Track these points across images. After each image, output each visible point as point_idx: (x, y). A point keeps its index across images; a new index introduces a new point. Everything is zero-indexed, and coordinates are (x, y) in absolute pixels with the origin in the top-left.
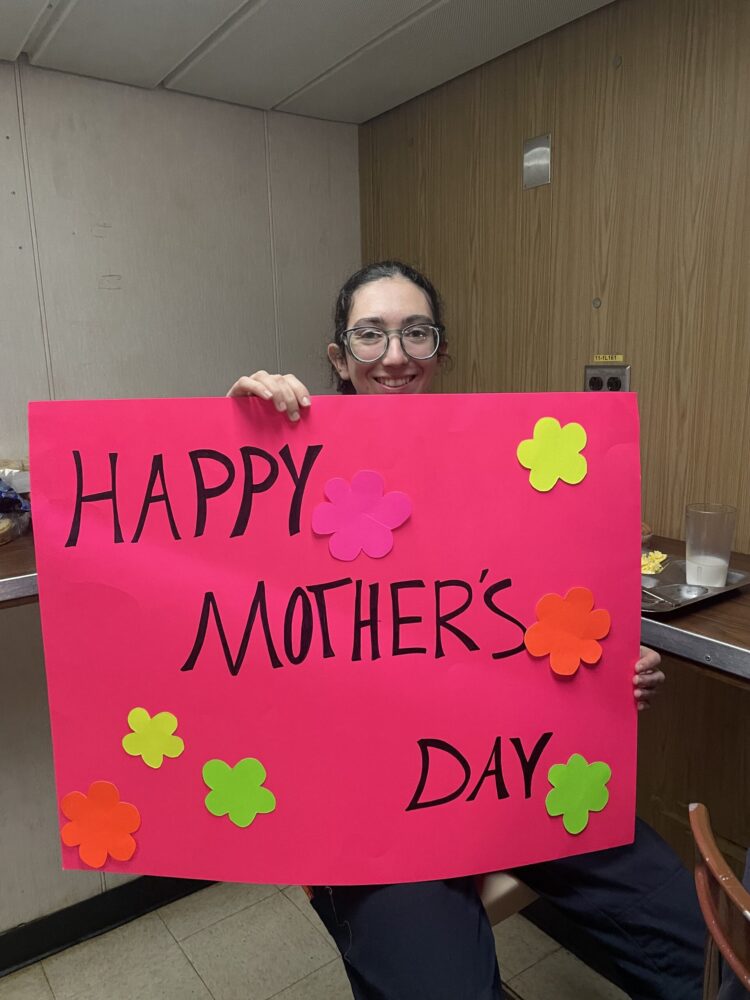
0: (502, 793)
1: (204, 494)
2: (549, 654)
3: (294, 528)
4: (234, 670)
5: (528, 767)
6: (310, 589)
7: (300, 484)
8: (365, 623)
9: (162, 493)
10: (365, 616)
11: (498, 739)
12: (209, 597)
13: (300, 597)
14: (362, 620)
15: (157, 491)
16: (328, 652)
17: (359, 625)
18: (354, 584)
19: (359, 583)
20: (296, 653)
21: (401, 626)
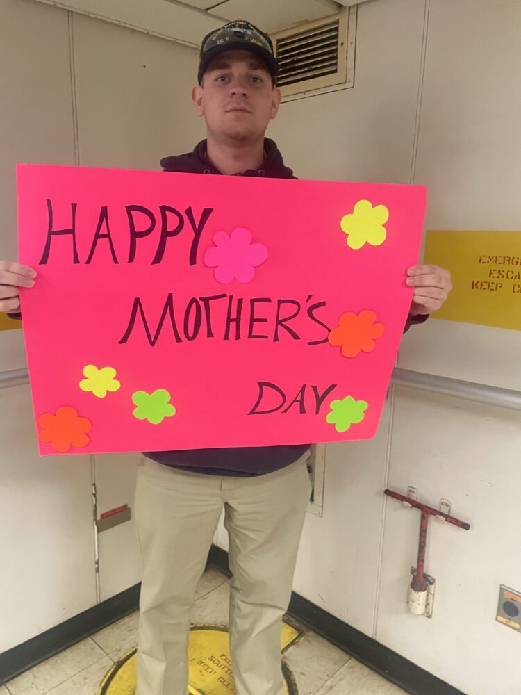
0: (303, 411)
1: (135, 235)
2: (342, 345)
3: (193, 260)
4: (152, 344)
6: (200, 299)
7: (198, 233)
8: (233, 320)
9: (106, 232)
10: (233, 316)
11: (305, 385)
12: (137, 301)
13: (194, 303)
14: (231, 318)
15: (103, 231)
16: (210, 334)
17: (229, 320)
18: (228, 295)
19: (231, 297)
20: (191, 334)
21: (254, 323)
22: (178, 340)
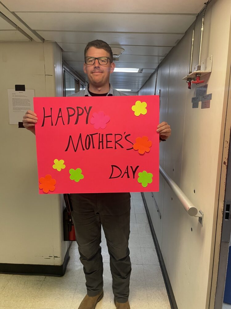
0: (128, 177)
1: (69, 116)
2: (138, 150)
3: (87, 123)
4: (75, 151)
5: (134, 172)
6: (90, 135)
7: (88, 114)
8: (101, 142)
10: (101, 140)
11: (128, 166)
12: (70, 136)
13: (88, 137)
15: (60, 115)
16: (94, 147)
19: (100, 134)
20: (87, 148)
21: (108, 143)
22: (84, 150)
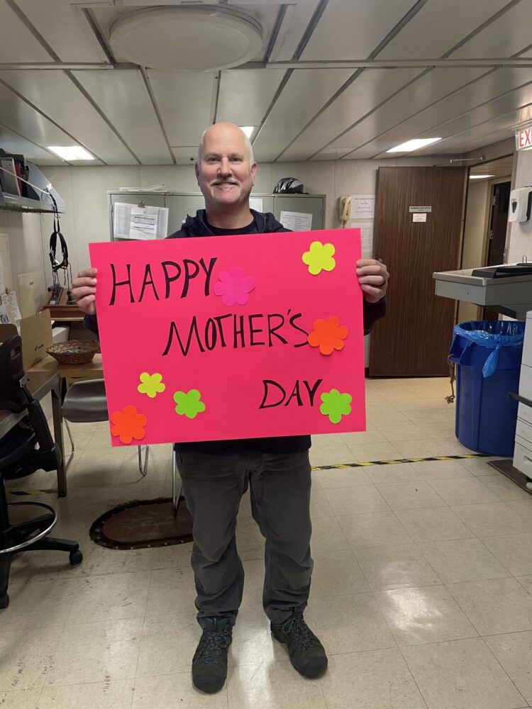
0: (300, 403)
1: (168, 280)
2: (319, 346)
3: (207, 294)
4: (185, 354)
5: (312, 393)
6: (215, 318)
7: (209, 274)
8: (239, 332)
9: (151, 280)
10: (238, 329)
11: (298, 381)
12: (173, 324)
13: (211, 322)
14: (237, 331)
15: (148, 280)
16: (224, 345)
17: (236, 333)
18: (233, 316)
19: (235, 316)
20: (210, 346)
21: (254, 333)
22: (202, 350)
